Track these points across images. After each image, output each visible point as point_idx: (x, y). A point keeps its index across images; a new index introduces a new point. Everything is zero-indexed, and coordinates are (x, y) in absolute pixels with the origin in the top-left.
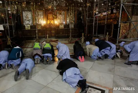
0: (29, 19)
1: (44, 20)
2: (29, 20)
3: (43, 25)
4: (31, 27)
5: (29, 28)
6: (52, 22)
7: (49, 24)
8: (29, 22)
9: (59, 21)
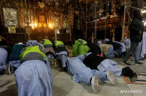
0: (13, 19)
1: (35, 22)
2: (13, 21)
3: (33, 28)
4: (17, 29)
5: (15, 32)
6: (45, 25)
7: (42, 27)
8: (14, 23)
9: (53, 24)
